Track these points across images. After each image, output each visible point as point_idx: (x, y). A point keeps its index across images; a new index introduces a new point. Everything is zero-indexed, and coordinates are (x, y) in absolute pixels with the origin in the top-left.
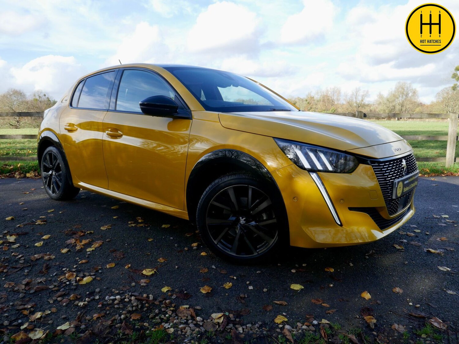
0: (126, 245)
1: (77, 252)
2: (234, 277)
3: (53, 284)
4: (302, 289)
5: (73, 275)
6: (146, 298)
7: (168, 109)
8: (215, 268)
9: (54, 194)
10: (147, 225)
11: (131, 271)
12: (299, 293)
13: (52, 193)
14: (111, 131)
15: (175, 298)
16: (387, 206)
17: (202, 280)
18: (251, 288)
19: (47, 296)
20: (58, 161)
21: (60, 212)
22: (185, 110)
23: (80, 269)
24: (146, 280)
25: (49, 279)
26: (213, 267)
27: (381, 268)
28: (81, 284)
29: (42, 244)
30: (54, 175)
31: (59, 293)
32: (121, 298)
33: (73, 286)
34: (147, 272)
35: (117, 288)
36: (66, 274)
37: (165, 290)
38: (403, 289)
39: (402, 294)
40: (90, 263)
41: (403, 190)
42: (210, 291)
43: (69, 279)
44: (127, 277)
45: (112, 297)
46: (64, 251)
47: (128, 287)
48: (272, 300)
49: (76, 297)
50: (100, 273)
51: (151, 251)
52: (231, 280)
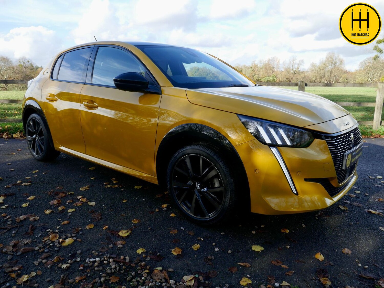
0: (103, 206)
1: (59, 213)
2: (201, 238)
3: (38, 245)
4: (262, 251)
5: (56, 236)
6: (123, 261)
7: (139, 85)
8: (183, 229)
9: (38, 156)
10: (121, 186)
11: (108, 232)
12: (260, 254)
13: (36, 155)
15: (149, 259)
16: (337, 176)
17: (173, 241)
18: (217, 249)
19: (33, 258)
20: (41, 127)
21: (44, 173)
22: (155, 86)
23: (62, 230)
24: (122, 241)
25: (35, 240)
26: (182, 228)
27: (330, 229)
28: (64, 246)
29: (27, 204)
30: (38, 138)
31: (44, 256)
32: (100, 260)
33: (56, 247)
34: (123, 234)
35: (97, 250)
36: (50, 235)
37: (140, 251)
38: (351, 250)
39: (351, 254)
40: (71, 224)
42: (180, 253)
43: (53, 240)
44: (105, 239)
45: (92, 260)
46: (48, 212)
47: (106, 249)
48: (236, 262)
49: (60, 259)
50: (81, 234)
51: (126, 212)
52: (199, 242)
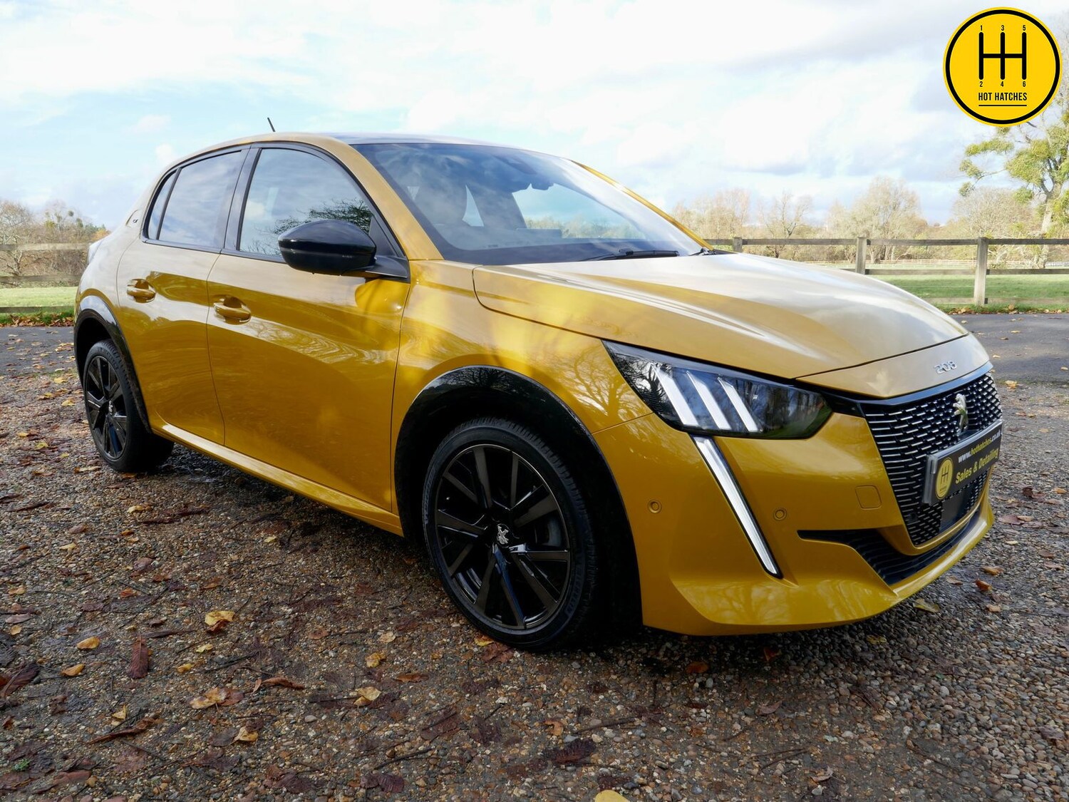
14: (225, 305)
16: (906, 523)
41: (954, 478)
